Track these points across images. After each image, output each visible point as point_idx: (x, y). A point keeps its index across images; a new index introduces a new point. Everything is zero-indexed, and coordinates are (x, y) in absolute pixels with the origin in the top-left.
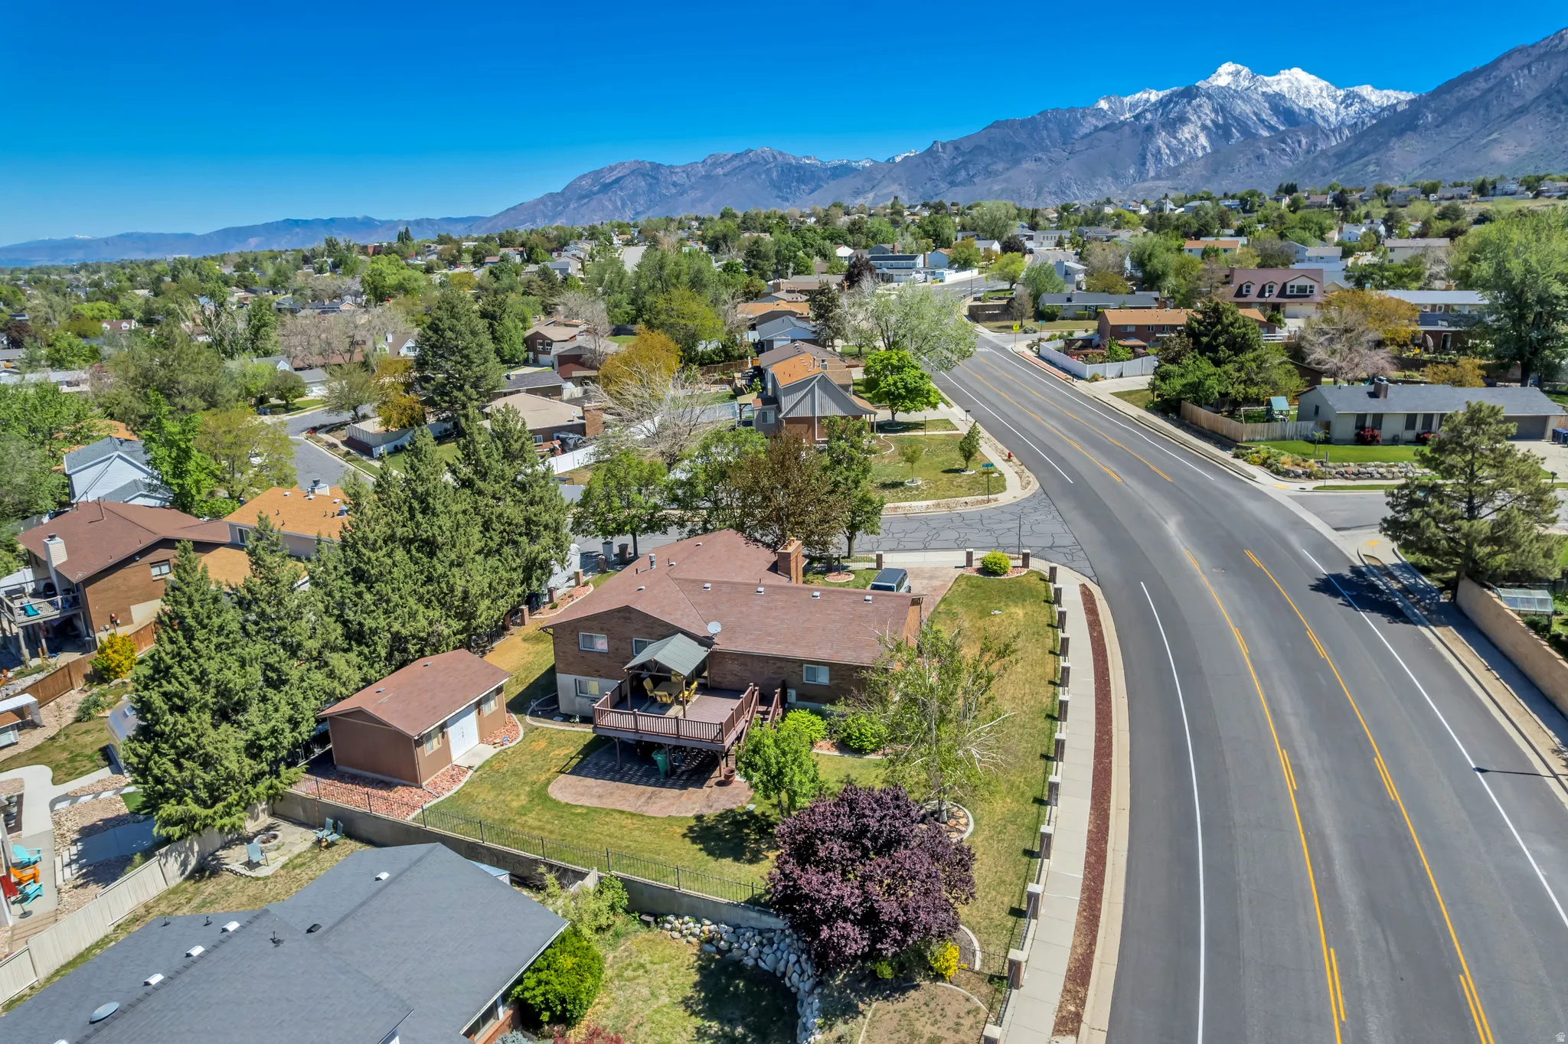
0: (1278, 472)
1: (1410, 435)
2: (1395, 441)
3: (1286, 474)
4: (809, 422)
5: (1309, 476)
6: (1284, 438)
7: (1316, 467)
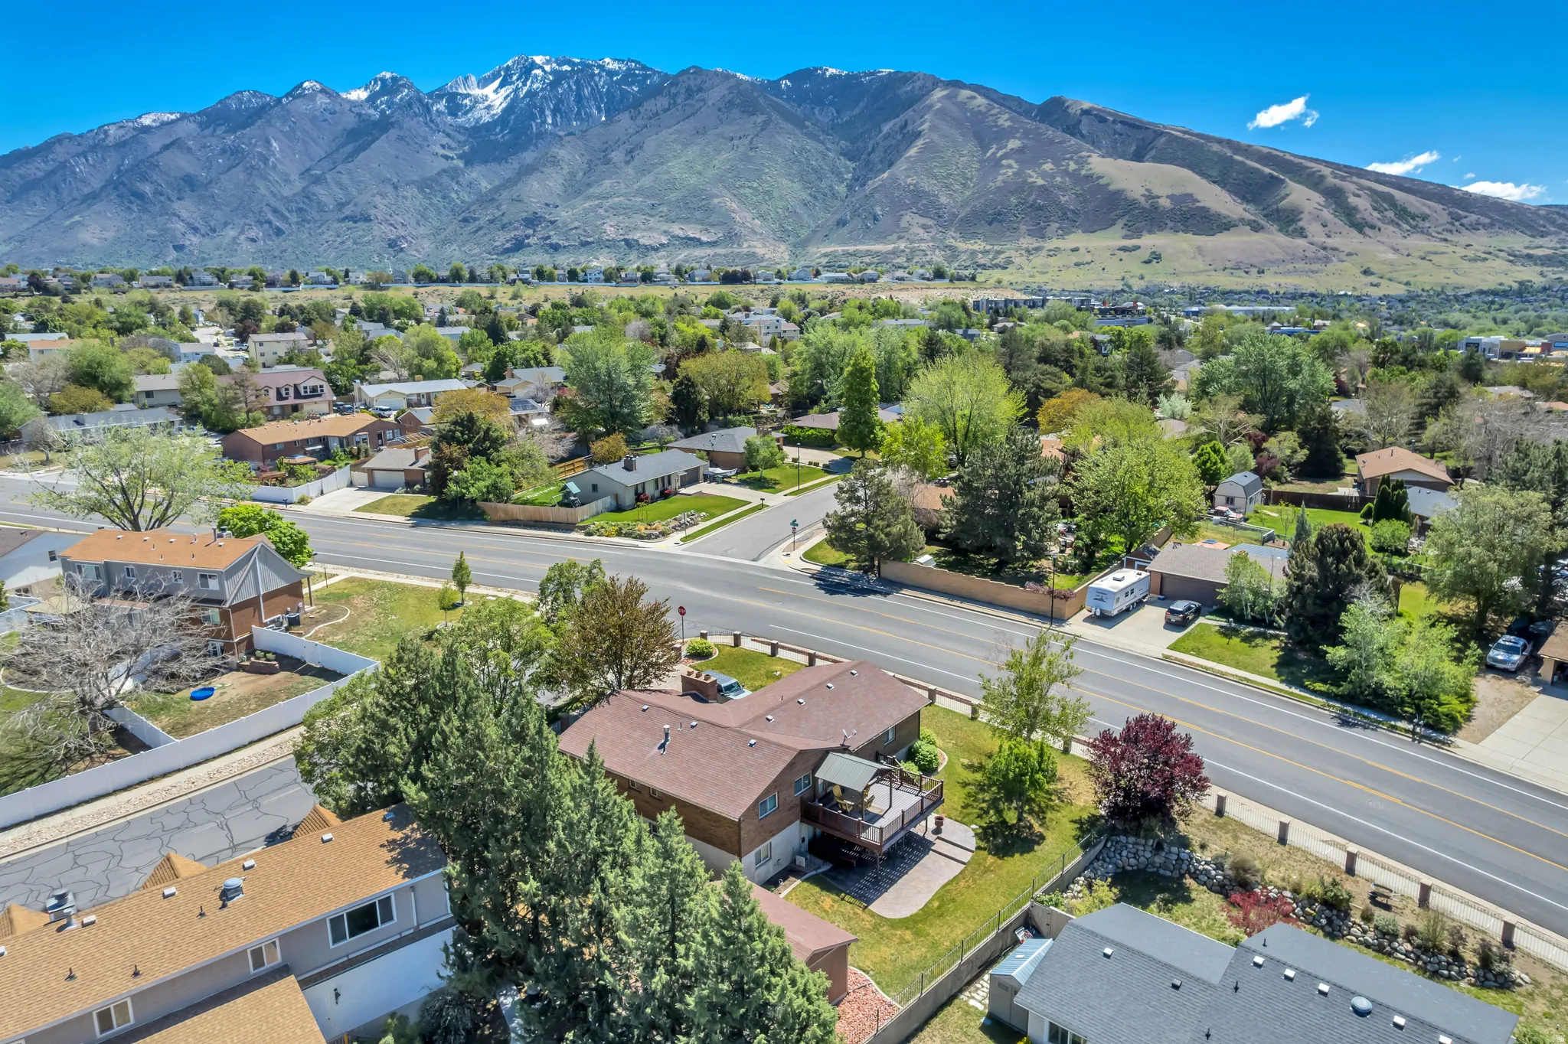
0: (641, 537)
1: (657, 494)
2: (654, 500)
3: (649, 537)
4: (253, 604)
5: (664, 534)
6: (598, 514)
7: (661, 528)
